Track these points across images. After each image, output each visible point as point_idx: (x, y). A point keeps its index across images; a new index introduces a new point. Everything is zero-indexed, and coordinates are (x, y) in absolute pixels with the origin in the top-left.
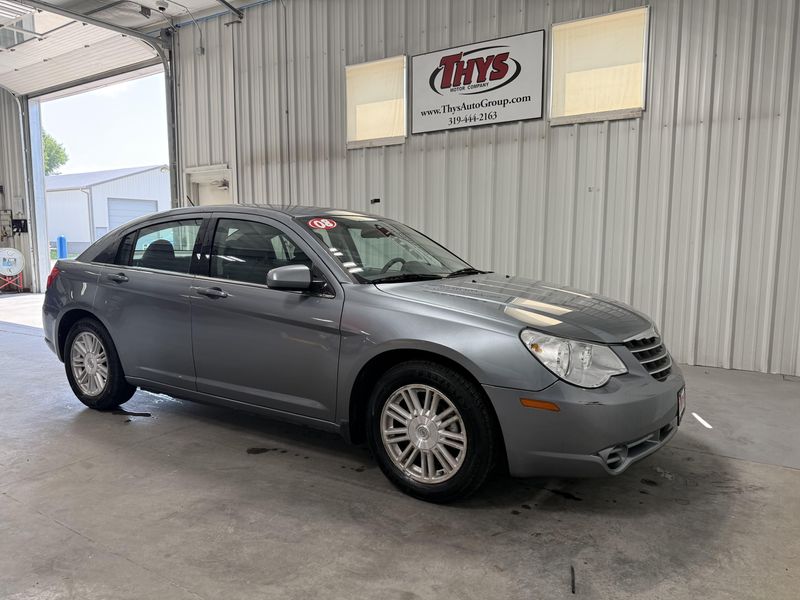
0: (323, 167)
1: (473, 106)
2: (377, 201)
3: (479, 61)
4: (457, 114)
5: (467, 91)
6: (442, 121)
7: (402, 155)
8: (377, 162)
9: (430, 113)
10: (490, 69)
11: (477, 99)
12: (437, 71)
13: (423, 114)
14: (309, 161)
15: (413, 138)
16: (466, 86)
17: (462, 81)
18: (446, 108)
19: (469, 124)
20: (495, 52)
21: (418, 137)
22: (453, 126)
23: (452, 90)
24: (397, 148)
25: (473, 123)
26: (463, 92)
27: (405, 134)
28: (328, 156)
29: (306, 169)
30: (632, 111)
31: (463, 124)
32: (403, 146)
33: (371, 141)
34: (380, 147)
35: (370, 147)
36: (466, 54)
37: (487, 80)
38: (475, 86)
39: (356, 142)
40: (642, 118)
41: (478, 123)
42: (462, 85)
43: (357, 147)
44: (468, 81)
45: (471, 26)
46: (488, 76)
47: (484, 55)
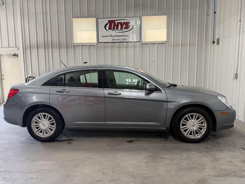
0: (64, 51)
1: (119, 36)
2: (86, 63)
3: (121, 23)
4: (114, 38)
5: (117, 31)
6: (109, 39)
7: (95, 49)
8: (86, 50)
9: (105, 36)
10: (124, 26)
11: (121, 34)
12: (107, 24)
13: (103, 37)
14: (57, 48)
15: (99, 44)
16: (117, 30)
17: (115, 28)
18: (111, 36)
19: (118, 41)
20: (126, 21)
21: (101, 43)
22: (113, 41)
23: (112, 31)
24: (93, 46)
25: (119, 41)
26: (116, 31)
27: (96, 42)
28: (65, 47)
29: (56, 51)
30: (164, 41)
31: (116, 41)
32: (95, 46)
33: (83, 43)
34: (87, 45)
35: (83, 45)
36: (116, 20)
37: (124, 29)
38: (120, 30)
39: (77, 43)
40: (166, 44)
41: (121, 41)
42: (115, 29)
43: (78, 45)
44: (117, 29)
45: (117, 12)
46: (124, 28)
47: (122, 21)
